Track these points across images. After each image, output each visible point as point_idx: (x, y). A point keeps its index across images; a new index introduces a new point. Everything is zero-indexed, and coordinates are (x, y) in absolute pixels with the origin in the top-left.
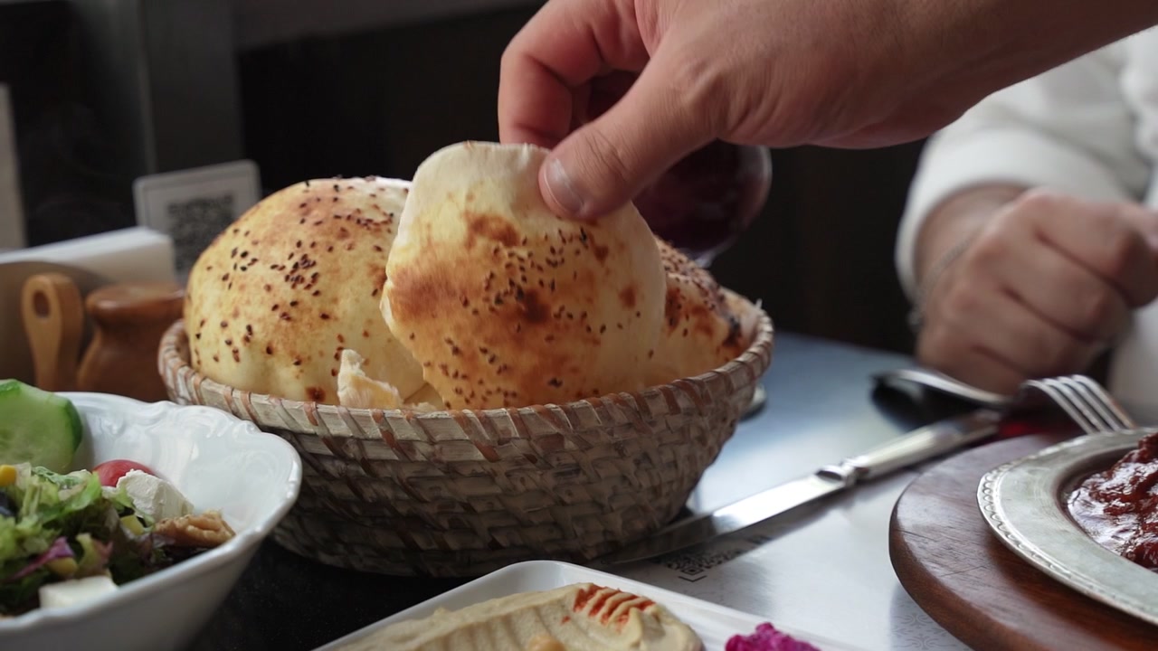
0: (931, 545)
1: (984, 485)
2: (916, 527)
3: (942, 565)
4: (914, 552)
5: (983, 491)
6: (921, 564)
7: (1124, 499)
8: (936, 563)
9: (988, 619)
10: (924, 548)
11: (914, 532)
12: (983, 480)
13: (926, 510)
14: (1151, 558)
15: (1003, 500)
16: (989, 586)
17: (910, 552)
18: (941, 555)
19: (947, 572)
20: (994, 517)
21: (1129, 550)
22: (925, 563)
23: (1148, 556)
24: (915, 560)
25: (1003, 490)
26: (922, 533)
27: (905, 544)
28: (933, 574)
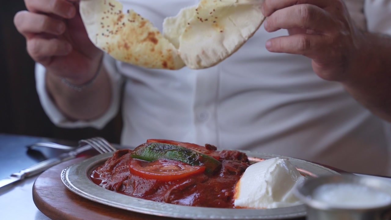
0: (45, 192)
1: (63, 172)
2: (41, 187)
3: (48, 198)
4: (39, 195)
5: (63, 174)
6: (41, 198)
7: (107, 171)
8: (46, 197)
9: (61, 212)
10: (43, 193)
11: (40, 189)
12: (63, 170)
13: (45, 182)
14: (114, 188)
15: (69, 176)
16: (63, 202)
17: (38, 195)
18: (48, 195)
19: (49, 200)
20: (65, 181)
21: (107, 186)
22: (42, 198)
23: (113, 188)
24: (39, 197)
25: (69, 173)
26: (43, 189)
27: (36, 193)
28: (45, 201)
